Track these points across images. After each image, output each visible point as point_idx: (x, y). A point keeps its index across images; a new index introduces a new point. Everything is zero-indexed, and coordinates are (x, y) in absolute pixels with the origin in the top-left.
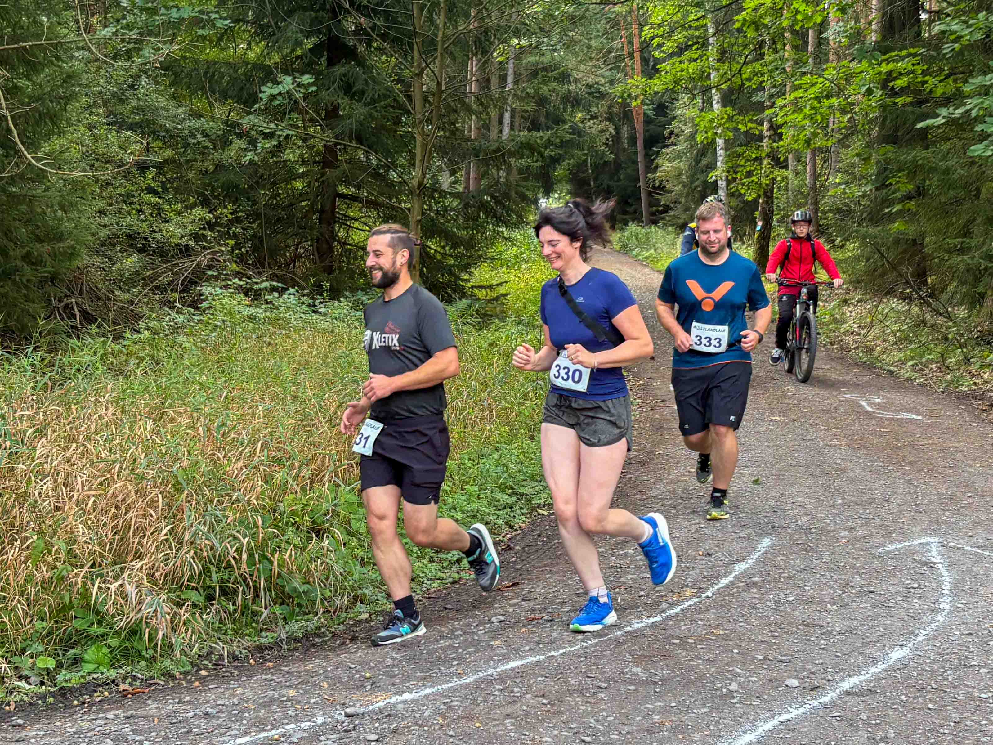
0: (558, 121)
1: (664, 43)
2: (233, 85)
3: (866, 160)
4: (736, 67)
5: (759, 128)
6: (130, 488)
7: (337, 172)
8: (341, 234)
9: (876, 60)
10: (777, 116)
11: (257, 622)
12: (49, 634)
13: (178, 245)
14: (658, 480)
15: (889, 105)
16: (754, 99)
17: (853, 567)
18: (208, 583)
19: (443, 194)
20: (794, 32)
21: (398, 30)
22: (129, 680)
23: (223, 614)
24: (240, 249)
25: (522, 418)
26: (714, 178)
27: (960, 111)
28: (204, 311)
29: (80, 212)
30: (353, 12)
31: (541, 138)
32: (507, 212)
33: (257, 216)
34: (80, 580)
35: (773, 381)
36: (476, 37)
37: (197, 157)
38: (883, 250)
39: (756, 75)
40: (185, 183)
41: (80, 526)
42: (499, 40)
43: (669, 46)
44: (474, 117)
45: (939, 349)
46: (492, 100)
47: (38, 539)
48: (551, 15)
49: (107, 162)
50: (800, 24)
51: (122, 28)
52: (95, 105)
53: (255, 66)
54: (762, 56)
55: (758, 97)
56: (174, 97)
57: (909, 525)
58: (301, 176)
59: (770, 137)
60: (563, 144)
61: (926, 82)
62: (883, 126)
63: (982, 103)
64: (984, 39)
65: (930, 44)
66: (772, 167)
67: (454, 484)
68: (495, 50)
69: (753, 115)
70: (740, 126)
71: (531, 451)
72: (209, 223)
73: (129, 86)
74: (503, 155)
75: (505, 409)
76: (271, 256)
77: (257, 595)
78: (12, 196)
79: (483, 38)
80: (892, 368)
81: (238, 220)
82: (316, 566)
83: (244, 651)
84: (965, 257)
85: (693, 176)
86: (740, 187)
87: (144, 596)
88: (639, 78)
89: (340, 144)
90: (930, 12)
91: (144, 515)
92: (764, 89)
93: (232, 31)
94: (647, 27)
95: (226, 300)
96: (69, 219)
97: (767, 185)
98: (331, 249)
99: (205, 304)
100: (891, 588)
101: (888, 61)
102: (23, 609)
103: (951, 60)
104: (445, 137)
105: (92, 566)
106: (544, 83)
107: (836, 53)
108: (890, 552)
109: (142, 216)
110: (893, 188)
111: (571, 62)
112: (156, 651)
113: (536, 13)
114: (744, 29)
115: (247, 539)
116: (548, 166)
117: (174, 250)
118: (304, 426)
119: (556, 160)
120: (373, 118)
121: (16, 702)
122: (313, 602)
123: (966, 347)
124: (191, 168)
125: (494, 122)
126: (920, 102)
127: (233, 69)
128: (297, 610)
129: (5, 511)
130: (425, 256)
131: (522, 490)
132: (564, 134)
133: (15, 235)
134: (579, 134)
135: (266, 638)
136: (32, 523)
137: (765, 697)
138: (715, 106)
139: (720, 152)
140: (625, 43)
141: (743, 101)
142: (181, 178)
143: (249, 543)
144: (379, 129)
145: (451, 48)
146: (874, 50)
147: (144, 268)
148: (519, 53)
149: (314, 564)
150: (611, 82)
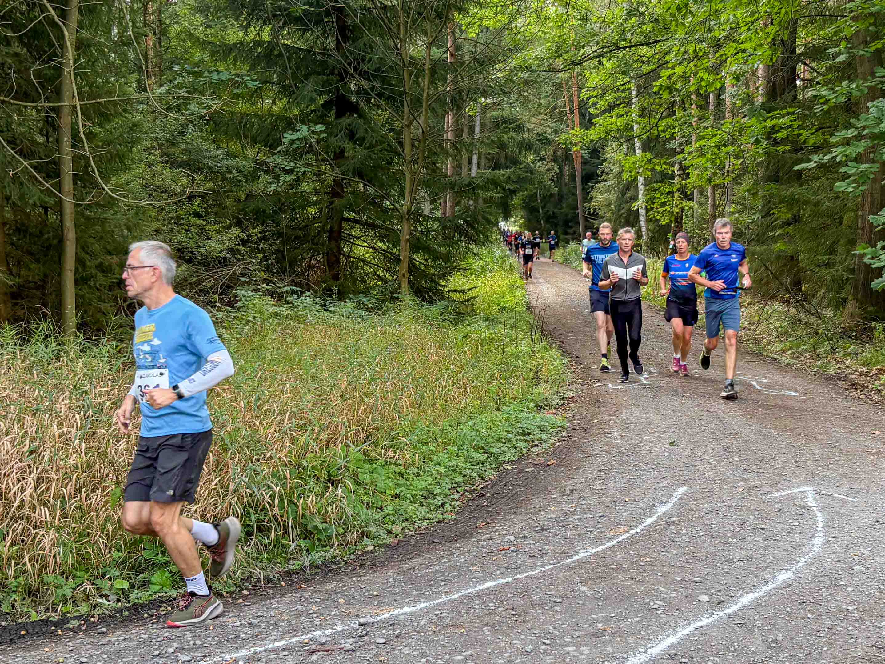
0: (516, 162)
1: (597, 102)
2: (261, 132)
3: (755, 194)
4: (653, 121)
5: (672, 169)
7: (343, 201)
8: (346, 249)
9: (763, 116)
10: (685, 160)
11: (286, 553)
12: (124, 562)
13: (217, 257)
14: (597, 442)
15: (772, 152)
16: (668, 146)
17: (748, 509)
18: (248, 522)
19: (427, 218)
20: (698, 95)
21: (392, 92)
23: (260, 546)
24: (267, 261)
25: (491, 394)
26: (636, 207)
27: (828, 157)
28: (238, 309)
30: (357, 76)
31: (504, 175)
32: (476, 233)
33: (280, 235)
36: (452, 96)
37: (233, 188)
38: (768, 264)
39: (669, 127)
40: (223, 209)
42: (471, 99)
43: (602, 104)
44: (450, 158)
45: (811, 341)
46: (465, 145)
47: (115, 487)
48: (511, 80)
49: (162, 192)
50: (704, 89)
51: (173, 87)
52: (153, 148)
53: (278, 117)
54: (674, 113)
55: (671, 145)
56: (214, 142)
57: (791, 477)
58: (314, 204)
59: (680, 176)
60: (521, 180)
61: (801, 134)
62: (767, 168)
63: (844, 151)
64: (846, 101)
65: (804, 105)
66: (682, 199)
67: (438, 445)
68: (467, 106)
69: (667, 159)
70: (657, 167)
71: (497, 419)
72: (242, 240)
73: (179, 133)
74: (474, 189)
75: (477, 386)
76: (290, 266)
77: (286, 532)
78: (88, 218)
79: (457, 96)
80: (775, 356)
81: (265, 238)
82: (332, 509)
83: (276, 575)
84: (832, 270)
85: (620, 206)
86: (656, 214)
88: (579, 129)
89: (346, 179)
92: (676, 138)
93: (261, 90)
94: (585, 90)
95: (257, 301)
97: (677, 213)
98: (338, 261)
99: (239, 304)
100: (777, 526)
101: (772, 118)
102: (103, 542)
103: (820, 118)
104: (428, 174)
106: (506, 132)
107: (732, 111)
108: (776, 498)
109: (190, 235)
110: (776, 216)
111: (525, 117)
113: (498, 78)
114: (661, 92)
115: (278, 488)
116: (508, 196)
117: (214, 261)
118: (322, 400)
119: (513, 192)
120: (371, 159)
121: (99, 615)
122: (330, 538)
123: (832, 340)
124: (228, 197)
125: (465, 162)
126: (796, 150)
127: (261, 120)
128: (317, 543)
129: (90, 466)
130: (412, 268)
131: (491, 450)
132: (520, 172)
133: (90, 249)
134: (532, 173)
135: (294, 566)
136: (111, 475)
137: (683, 609)
138: (637, 151)
139: (641, 187)
140: (567, 102)
141: (659, 147)
142: (219, 205)
143: (280, 491)
144: (376, 167)
145: (434, 105)
146: (761, 109)
147: (191, 276)
148: (485, 109)
149: (330, 507)
150: (556, 132)
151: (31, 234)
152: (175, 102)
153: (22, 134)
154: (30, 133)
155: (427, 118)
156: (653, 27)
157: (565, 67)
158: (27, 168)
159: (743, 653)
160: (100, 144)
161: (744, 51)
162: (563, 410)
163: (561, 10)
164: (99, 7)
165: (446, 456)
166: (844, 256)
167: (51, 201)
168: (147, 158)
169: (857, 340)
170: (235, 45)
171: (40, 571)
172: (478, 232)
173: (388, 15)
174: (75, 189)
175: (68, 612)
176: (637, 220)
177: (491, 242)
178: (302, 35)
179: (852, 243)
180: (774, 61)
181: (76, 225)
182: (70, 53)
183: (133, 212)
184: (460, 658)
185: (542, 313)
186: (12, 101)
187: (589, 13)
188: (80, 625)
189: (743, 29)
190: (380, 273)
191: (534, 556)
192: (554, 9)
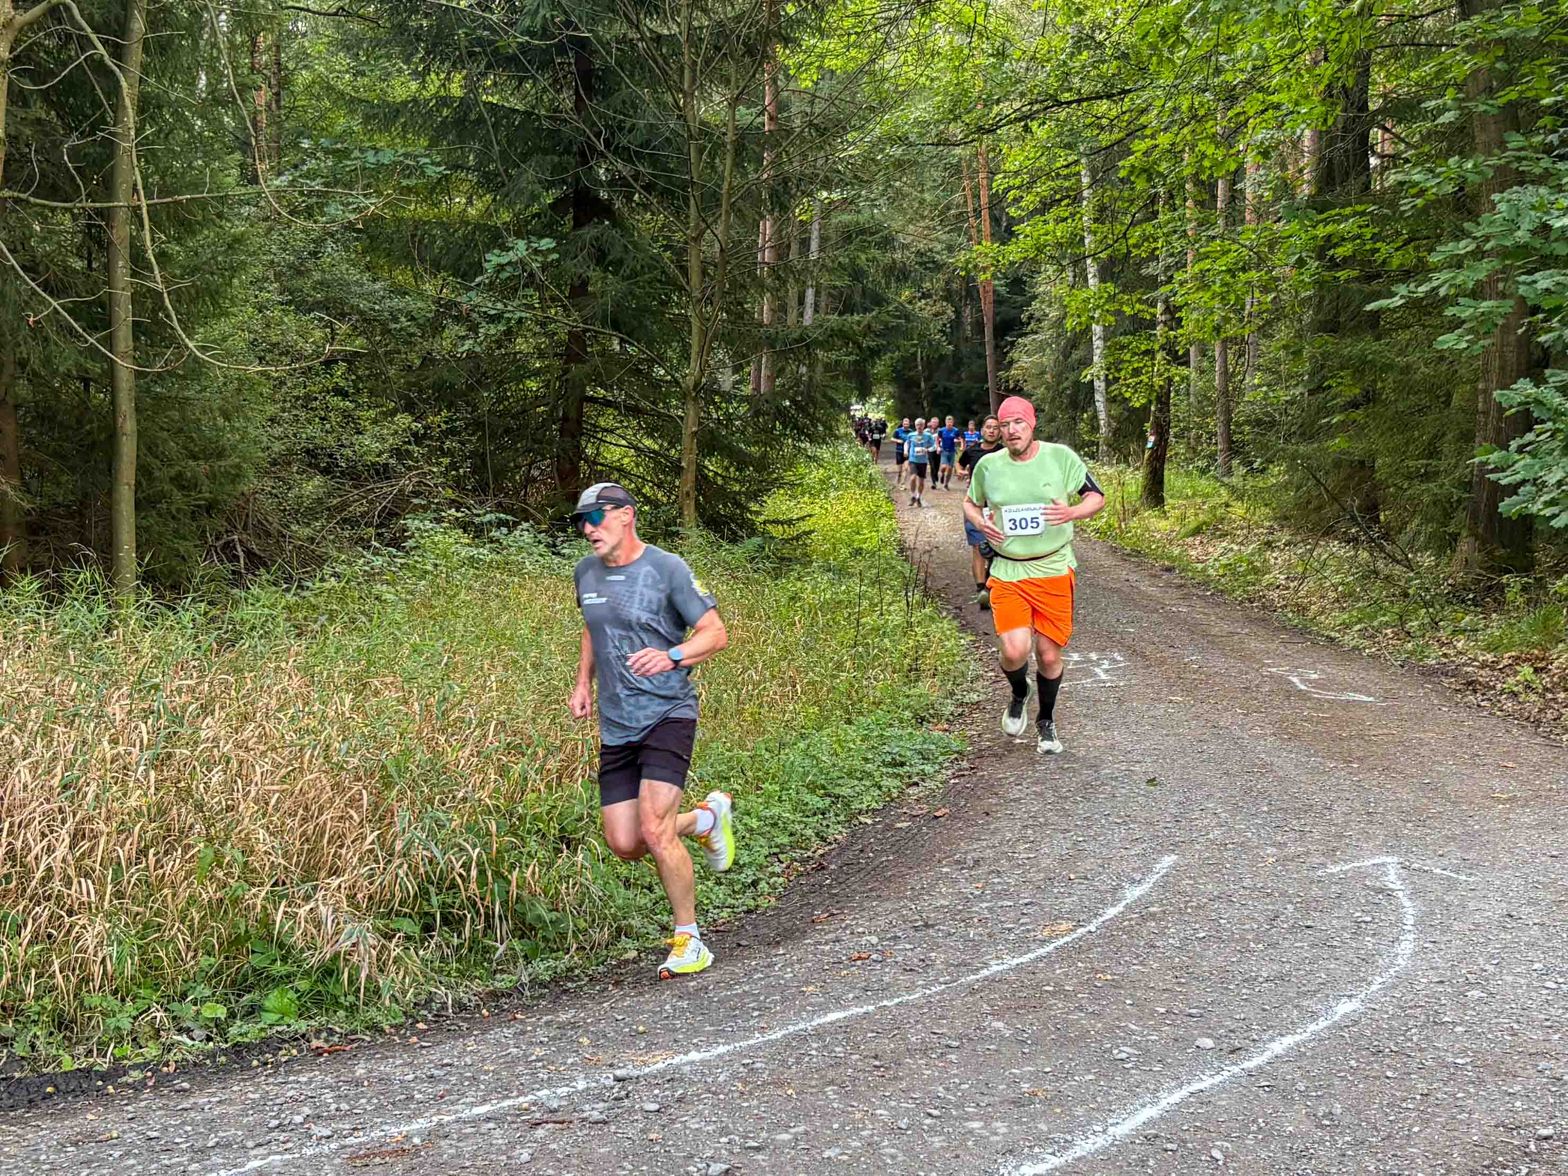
0: (880, 301)
1: (1022, 197)
2: (447, 252)
3: (1297, 353)
4: (1119, 228)
5: (1152, 310)
6: (325, 781)
7: (586, 368)
8: (589, 451)
9: (1311, 220)
10: (1175, 295)
11: (490, 961)
12: (218, 973)
13: (373, 464)
14: (1020, 778)
15: (1327, 282)
16: (1144, 272)
17: (1284, 894)
18: (426, 909)
19: (728, 397)
20: (1198, 183)
21: (669, 180)
22: (324, 1035)
23: (446, 950)
24: (457, 470)
25: (836, 696)
26: (1089, 377)
27: (1423, 289)
28: (409, 551)
29: (248, 419)
30: (610, 155)
31: (859, 323)
32: (812, 422)
33: (477, 425)
34: (259, 902)
35: (1172, 650)
36: (772, 188)
37: (400, 347)
38: (1320, 475)
39: (1147, 240)
40: (384, 383)
41: (261, 831)
42: (803, 193)
43: (1030, 200)
44: (768, 295)
45: (1396, 609)
46: (793, 272)
47: (206, 847)
48: (873, 159)
49: (281, 354)
50: (1208, 172)
51: (300, 176)
52: (266, 279)
53: (477, 227)
54: (1155, 214)
55: (1150, 270)
56: (368, 269)
57: (1358, 840)
58: (537, 373)
59: (1165, 323)
60: (888, 331)
61: (1378, 250)
62: (1319, 308)
63: (1453, 278)
64: (1456, 193)
65: (1382, 199)
66: (1169, 363)
67: (747, 782)
68: (797, 206)
69: (1143, 294)
70: (1125, 308)
71: (848, 738)
72: (415, 435)
73: (309, 253)
74: (808, 346)
75: (812, 683)
76: (496, 480)
77: (489, 926)
78: (158, 398)
79: (780, 188)
80: (1333, 634)
81: (452, 432)
82: (567, 888)
83: (473, 998)
84: (1431, 486)
85: (1059, 375)
86: (1124, 389)
87: (342, 925)
88: (989, 244)
89: (589, 330)
90: (1382, 156)
91: (342, 817)
92: (1157, 258)
93: (447, 181)
94: (1000, 176)
95: (439, 537)
96: (233, 429)
97: (1160, 386)
98: (576, 470)
99: (410, 543)
100: (1335, 922)
101: (1326, 222)
102: (184, 940)
103: (1411, 221)
104: (730, 322)
105: (273, 885)
106: (863, 249)
107: (1256, 210)
108: (1333, 875)
109: (328, 426)
110: (1333, 391)
111: (897, 223)
112: (358, 998)
113: (851, 156)
114: (1132, 178)
115: (477, 850)
116: (865, 360)
117: (368, 471)
118: (550, 703)
119: (875, 353)
120: (634, 296)
121: (176, 1062)
122: (563, 936)
123: (1432, 606)
124: (391, 362)
125: (793, 302)
126: (1370, 277)
127: (447, 231)
128: (542, 945)
129: (162, 812)
130: (702, 480)
131: (837, 791)
132: (888, 318)
133: (161, 449)
134: (907, 317)
135: (502, 982)
136: (197, 826)
137: (1169, 1061)
138: (1091, 282)
139: (1098, 343)
140: (969, 197)
141: (1129, 275)
142: (377, 376)
143: (479, 856)
144: (643, 310)
145: (740, 203)
146: (1308, 207)
147: (329, 495)
148: (828, 210)
149: (565, 885)
150: (950, 249)
151: (61, 424)
152: (303, 202)
153: (48, 255)
154: (61, 252)
155: (728, 227)
156: (1119, 68)
157: (966, 136)
158: (58, 312)
159: (1272, 1135)
160: (178, 272)
161: (1277, 107)
162: (960, 724)
163: (959, 40)
164: (177, 41)
165: (760, 800)
166: (1454, 461)
167: (96, 368)
168: (256, 297)
169: (1476, 606)
170: (405, 103)
171: (78, 987)
172: (814, 421)
173: (664, 51)
174: (135, 349)
175: (124, 1058)
176: (1091, 401)
177: (837, 438)
178: (518, 87)
179: (1467, 437)
180: (1330, 122)
181: (137, 409)
182: (130, 117)
183: (231, 387)
184: (786, 1137)
185: (925, 558)
186: (32, 199)
187: (1008, 44)
188: (145, 1078)
189: (1276, 68)
190: (646, 490)
191: (911, 970)
192: (948, 37)
